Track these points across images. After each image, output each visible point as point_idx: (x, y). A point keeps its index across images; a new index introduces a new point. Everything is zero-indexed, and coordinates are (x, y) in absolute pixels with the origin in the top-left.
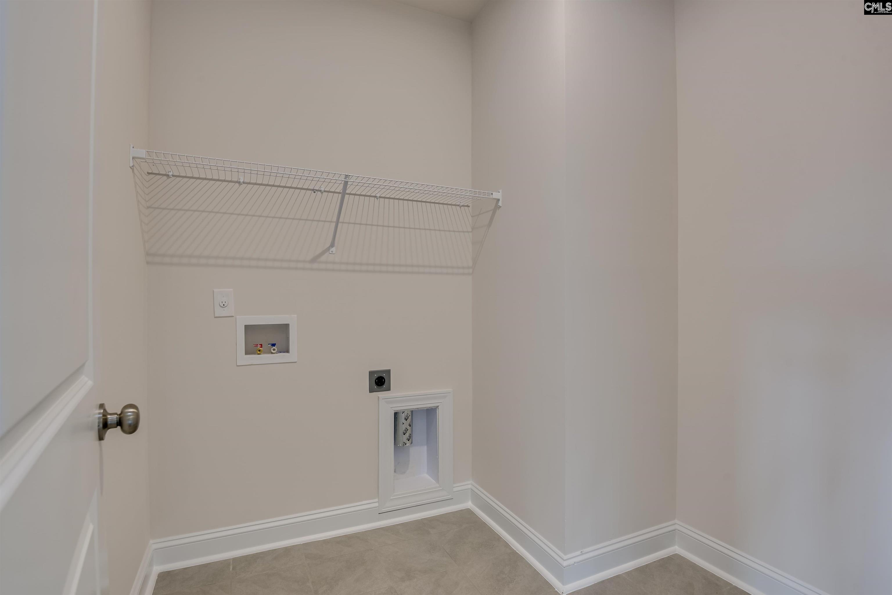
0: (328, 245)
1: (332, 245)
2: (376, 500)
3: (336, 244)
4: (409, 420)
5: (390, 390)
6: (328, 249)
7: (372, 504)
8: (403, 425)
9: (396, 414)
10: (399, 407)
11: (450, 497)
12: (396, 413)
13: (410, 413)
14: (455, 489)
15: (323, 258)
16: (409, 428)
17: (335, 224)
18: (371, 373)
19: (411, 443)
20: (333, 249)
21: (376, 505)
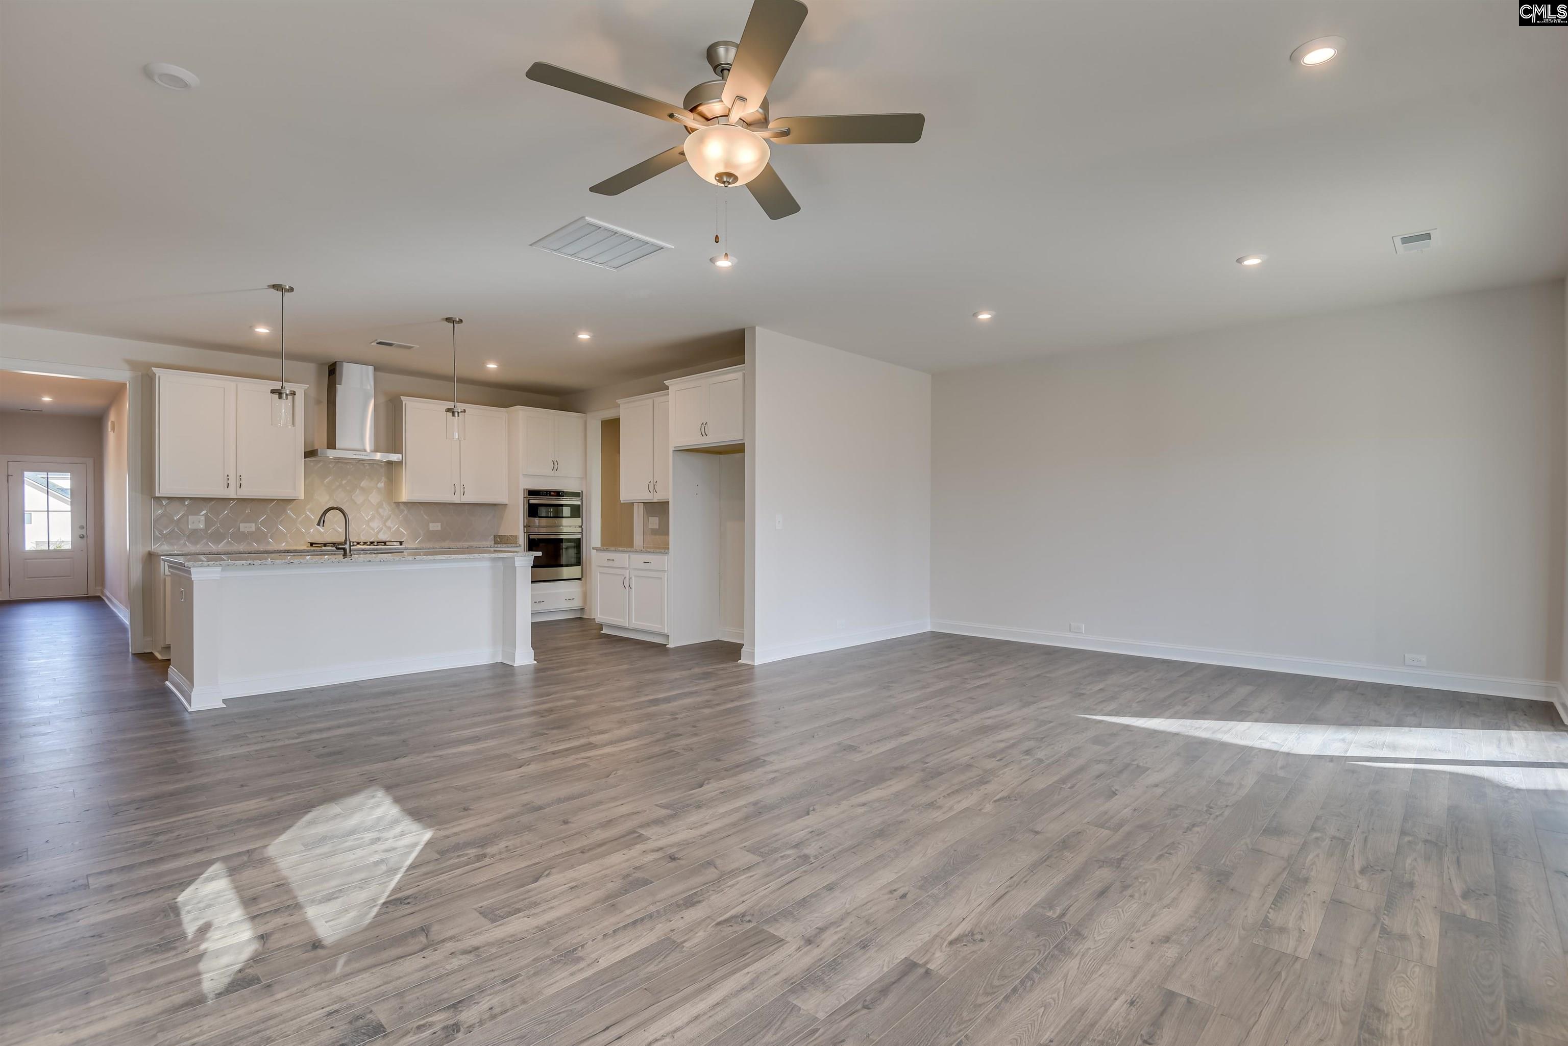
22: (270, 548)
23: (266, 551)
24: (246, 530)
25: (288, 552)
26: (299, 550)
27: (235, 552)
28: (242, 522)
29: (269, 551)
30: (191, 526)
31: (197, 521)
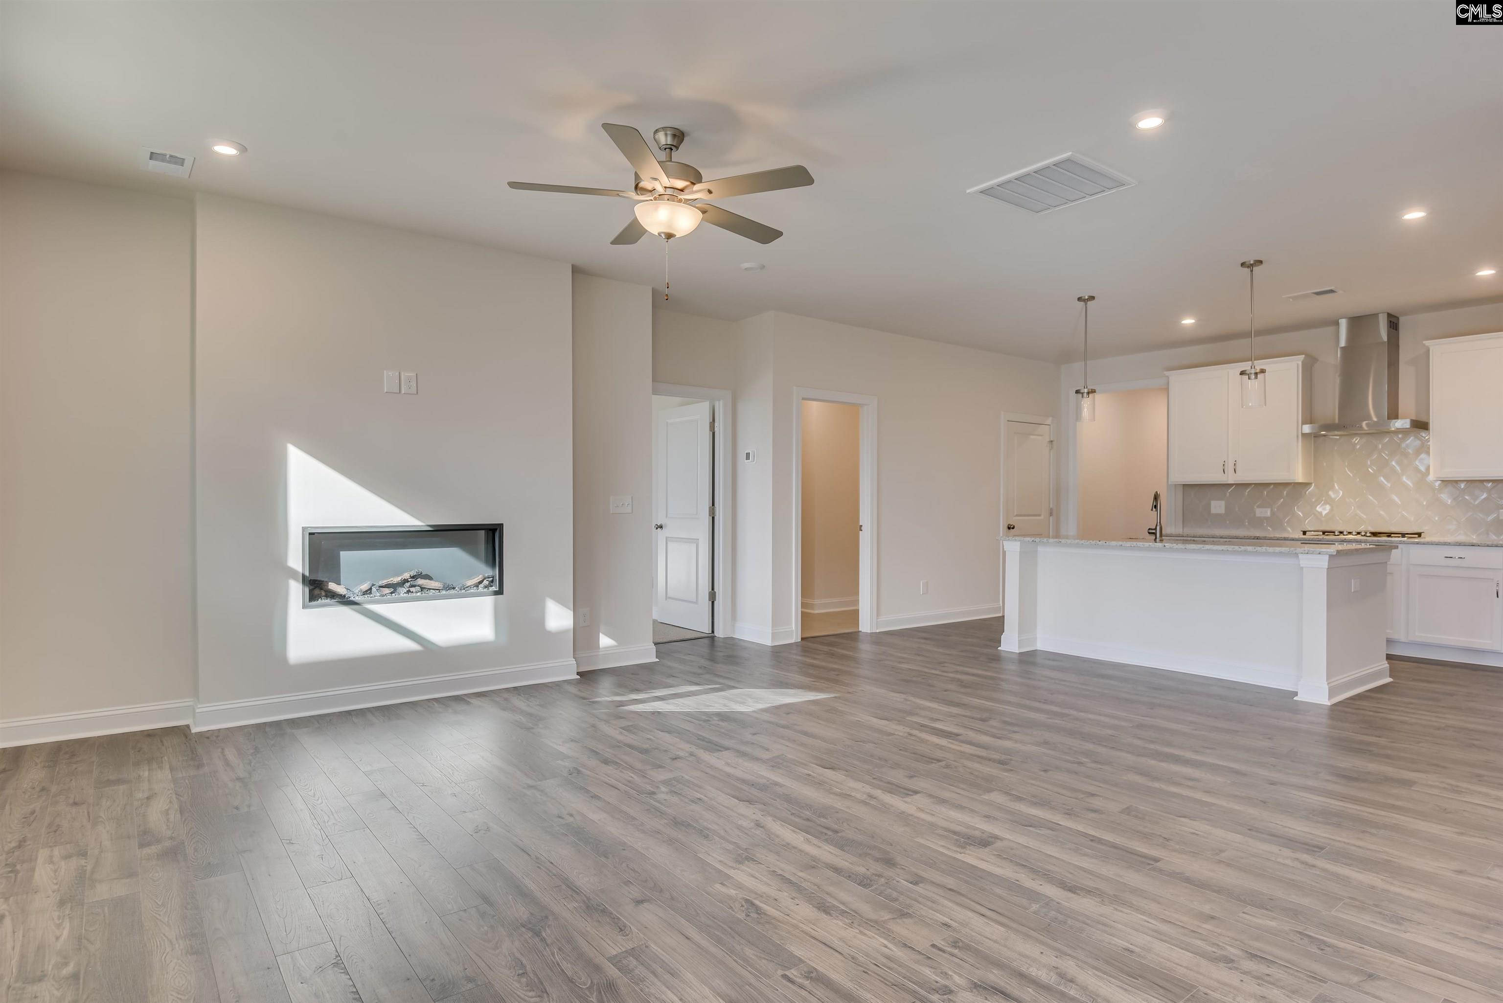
22: (1285, 535)
23: (1235, 536)
24: (1263, 515)
25: (1257, 539)
26: (1269, 537)
27: (1208, 535)
28: (1259, 507)
29: (1239, 536)
30: (1214, 511)
31: (1218, 507)
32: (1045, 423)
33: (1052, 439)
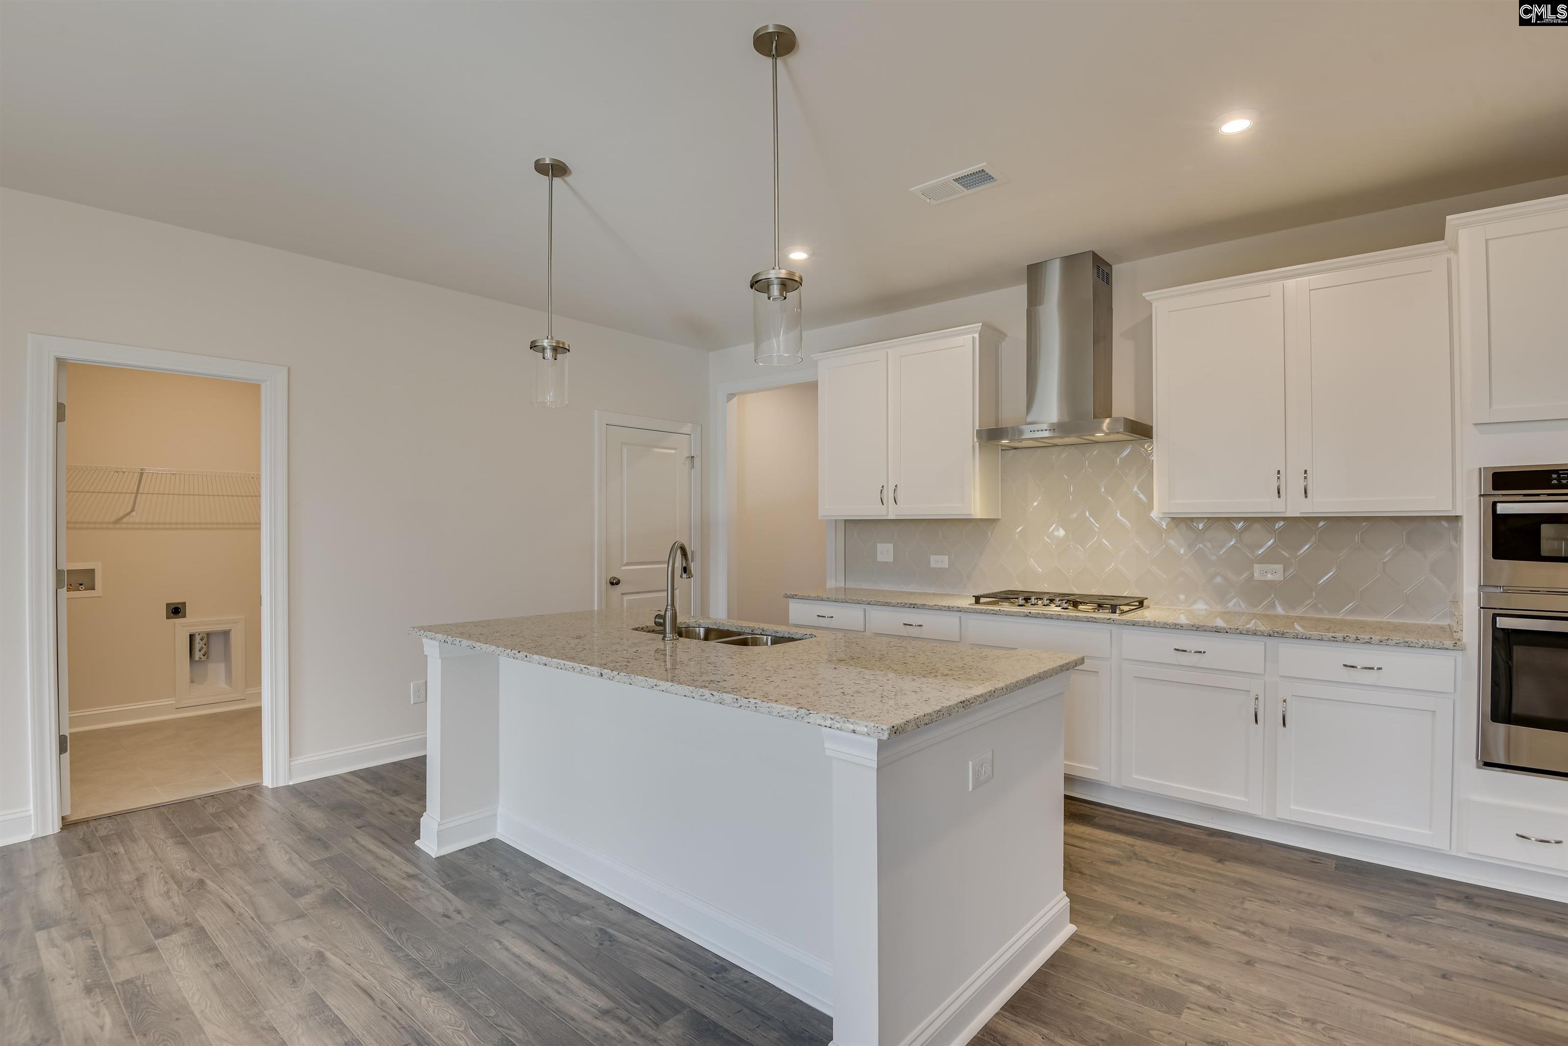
0: (129, 509)
1: (133, 510)
2: (174, 699)
3: (136, 509)
4: (204, 641)
5: (185, 617)
6: (130, 513)
7: (171, 701)
8: (198, 644)
9: (192, 637)
10: (193, 630)
11: (243, 698)
12: (193, 635)
13: (205, 636)
14: (247, 692)
15: (125, 520)
16: (204, 646)
17: (134, 495)
18: (168, 605)
19: (207, 658)
20: (134, 513)
21: (174, 702)
24: (939, 566)
28: (934, 553)
30: (880, 558)
31: (885, 552)
32: (680, 432)
33: (692, 456)
